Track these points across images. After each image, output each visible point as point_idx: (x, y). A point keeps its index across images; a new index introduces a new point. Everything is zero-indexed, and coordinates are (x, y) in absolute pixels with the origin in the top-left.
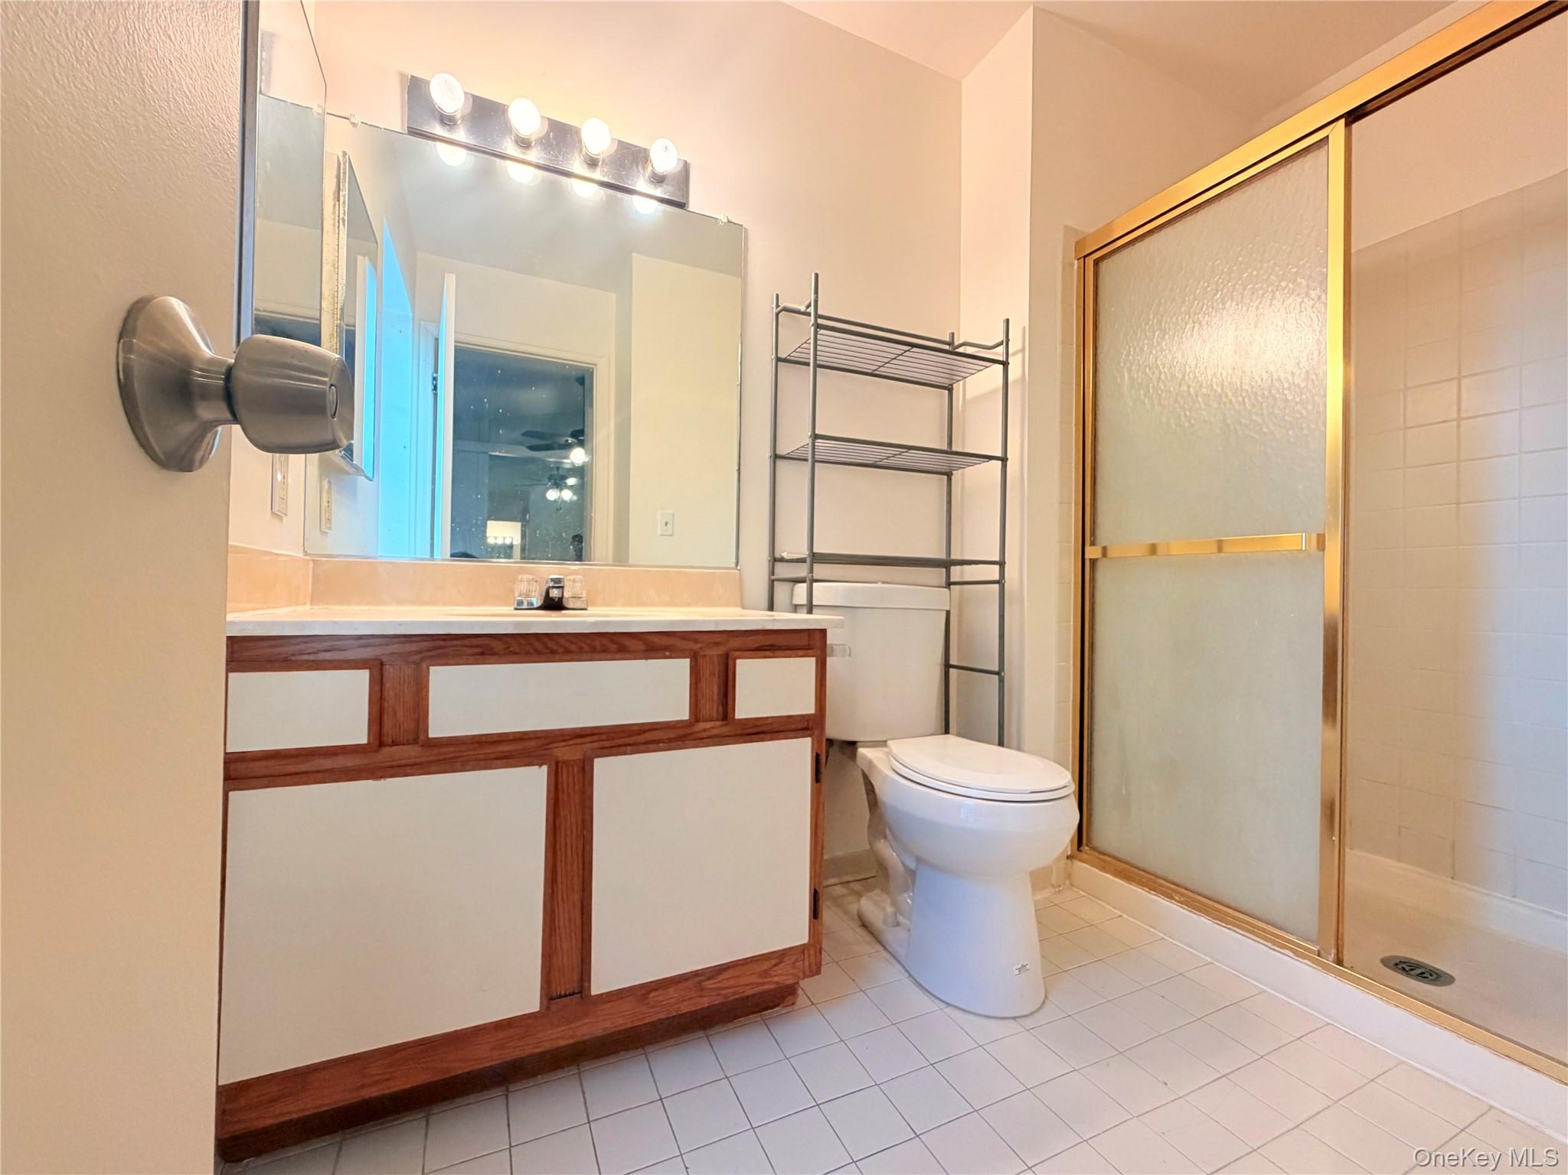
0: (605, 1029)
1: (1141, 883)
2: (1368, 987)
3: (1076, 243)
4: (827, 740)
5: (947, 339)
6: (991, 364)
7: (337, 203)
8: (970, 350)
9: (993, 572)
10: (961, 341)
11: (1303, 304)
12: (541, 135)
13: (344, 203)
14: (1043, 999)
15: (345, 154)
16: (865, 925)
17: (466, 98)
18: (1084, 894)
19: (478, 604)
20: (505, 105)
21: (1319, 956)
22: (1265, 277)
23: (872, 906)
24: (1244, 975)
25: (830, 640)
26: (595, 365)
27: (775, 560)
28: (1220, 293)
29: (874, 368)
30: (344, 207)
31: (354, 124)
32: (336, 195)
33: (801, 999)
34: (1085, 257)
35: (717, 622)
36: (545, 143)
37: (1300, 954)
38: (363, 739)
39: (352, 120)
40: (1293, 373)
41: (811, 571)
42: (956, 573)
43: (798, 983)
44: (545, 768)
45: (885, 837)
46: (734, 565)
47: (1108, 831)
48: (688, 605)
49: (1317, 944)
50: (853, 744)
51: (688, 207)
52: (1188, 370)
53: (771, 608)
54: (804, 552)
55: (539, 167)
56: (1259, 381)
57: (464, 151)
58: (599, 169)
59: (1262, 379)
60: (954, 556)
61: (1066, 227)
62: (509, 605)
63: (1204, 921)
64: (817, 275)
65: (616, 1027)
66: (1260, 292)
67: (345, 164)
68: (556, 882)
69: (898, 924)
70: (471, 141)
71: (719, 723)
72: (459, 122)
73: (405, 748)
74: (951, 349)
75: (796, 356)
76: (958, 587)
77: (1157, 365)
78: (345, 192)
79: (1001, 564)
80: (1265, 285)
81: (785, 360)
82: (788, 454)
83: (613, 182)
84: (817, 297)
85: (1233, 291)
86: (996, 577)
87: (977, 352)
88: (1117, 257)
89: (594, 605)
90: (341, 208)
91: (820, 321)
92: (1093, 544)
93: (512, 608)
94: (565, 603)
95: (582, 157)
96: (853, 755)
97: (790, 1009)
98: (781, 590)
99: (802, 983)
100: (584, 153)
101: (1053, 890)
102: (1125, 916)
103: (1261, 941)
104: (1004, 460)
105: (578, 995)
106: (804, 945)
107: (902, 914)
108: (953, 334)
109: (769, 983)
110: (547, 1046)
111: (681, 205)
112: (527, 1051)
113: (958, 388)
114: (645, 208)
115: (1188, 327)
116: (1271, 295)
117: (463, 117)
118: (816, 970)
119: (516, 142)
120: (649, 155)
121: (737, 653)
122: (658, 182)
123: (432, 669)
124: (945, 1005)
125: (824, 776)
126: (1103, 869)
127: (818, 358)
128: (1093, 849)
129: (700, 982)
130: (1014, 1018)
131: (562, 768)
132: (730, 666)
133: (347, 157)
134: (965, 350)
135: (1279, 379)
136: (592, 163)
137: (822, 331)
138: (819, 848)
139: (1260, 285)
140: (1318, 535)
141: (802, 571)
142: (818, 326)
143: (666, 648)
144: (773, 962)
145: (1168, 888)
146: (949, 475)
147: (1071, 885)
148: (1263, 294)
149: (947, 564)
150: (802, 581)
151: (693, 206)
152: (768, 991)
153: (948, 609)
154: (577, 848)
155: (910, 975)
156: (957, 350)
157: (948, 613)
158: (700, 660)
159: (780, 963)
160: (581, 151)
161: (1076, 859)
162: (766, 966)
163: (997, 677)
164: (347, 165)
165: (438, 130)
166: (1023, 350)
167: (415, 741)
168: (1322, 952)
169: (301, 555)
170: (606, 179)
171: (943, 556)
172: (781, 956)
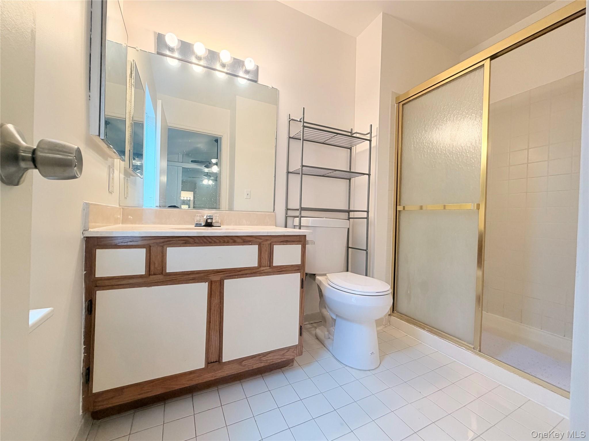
0: (227, 374)
1: (415, 324)
2: (489, 360)
3: (396, 98)
4: (306, 273)
5: (350, 131)
6: (365, 141)
7: (131, 78)
8: (358, 135)
9: (365, 215)
10: (355, 132)
11: (474, 123)
12: (205, 56)
13: (133, 78)
14: (379, 364)
15: (134, 60)
16: (317, 338)
17: (178, 42)
18: (394, 328)
19: (182, 224)
20: (192, 44)
21: (474, 349)
22: (461, 113)
23: (320, 332)
24: (449, 356)
25: (307, 239)
26: (222, 136)
27: (287, 209)
28: (446, 118)
29: (324, 141)
30: (133, 80)
31: (137, 50)
32: (130, 76)
33: (295, 363)
34: (399, 103)
35: (268, 232)
36: (207, 59)
37: (468, 348)
38: (143, 273)
39: (137, 49)
40: (470, 147)
41: (301, 214)
42: (352, 215)
43: (294, 358)
44: (207, 283)
45: (325, 308)
46: (273, 211)
47: (403, 306)
48: (257, 225)
49: (473, 345)
50: (314, 275)
51: (258, 82)
52: (434, 145)
53: (286, 227)
54: (298, 207)
55: (204, 67)
56: (458, 149)
57: (177, 61)
58: (226, 68)
59: (459, 149)
60: (351, 209)
61: (392, 92)
62: (193, 225)
63: (436, 337)
64: (304, 108)
65: (230, 373)
66: (459, 118)
67: (134, 64)
68: (211, 322)
69: (329, 338)
70: (180, 57)
71: (268, 268)
72: (175, 50)
73: (158, 276)
74: (351, 135)
75: (296, 136)
76: (352, 219)
77: (423, 142)
78: (133, 75)
79: (368, 212)
80: (461, 116)
81: (292, 138)
82: (293, 171)
83: (231, 73)
84: (304, 116)
85: (450, 117)
86: (366, 216)
87: (360, 136)
88: (410, 103)
89: (223, 225)
90: (132, 80)
91: (305, 124)
92: (400, 205)
93: (194, 226)
94: (213, 224)
95: (220, 64)
96: (314, 279)
97: (291, 367)
98: (290, 220)
99: (295, 358)
100: (220, 62)
101: (384, 326)
102: (408, 335)
103: (454, 344)
104: (369, 175)
105: (218, 362)
106: (297, 345)
107: (330, 334)
108: (352, 129)
109: (284, 358)
110: (207, 380)
111: (256, 82)
112: (201, 381)
113: (354, 149)
114: (242, 82)
115: (434, 130)
116: (463, 119)
117: (177, 49)
118: (301, 354)
119: (196, 57)
120: (244, 63)
121: (274, 243)
122: (247, 73)
123: (168, 248)
124: (345, 366)
125: (305, 286)
126: (401, 319)
127: (304, 137)
128: (398, 312)
129: (260, 358)
130: (369, 370)
131: (213, 283)
132: (272, 247)
133: (134, 62)
134: (356, 135)
135: (465, 149)
136: (223, 66)
137: (305, 128)
138: (303, 311)
139: (459, 116)
140: (477, 204)
141: (297, 213)
142: (304, 127)
143: (250, 241)
144: (286, 351)
145: (423, 325)
146: (350, 180)
147: (390, 324)
148: (460, 119)
149: (349, 212)
150: (297, 217)
151: (260, 82)
152: (284, 361)
153: (349, 227)
154: (218, 311)
155: (333, 356)
156: (353, 135)
157: (349, 229)
158: (262, 245)
159: (288, 351)
160: (220, 61)
161: (392, 316)
162: (282, 352)
163: (365, 251)
164: (135, 64)
165: (168, 53)
166: (377, 136)
167: (162, 273)
168: (475, 348)
169: (118, 206)
170: (228, 72)
171: (347, 209)
172: (288, 349)
